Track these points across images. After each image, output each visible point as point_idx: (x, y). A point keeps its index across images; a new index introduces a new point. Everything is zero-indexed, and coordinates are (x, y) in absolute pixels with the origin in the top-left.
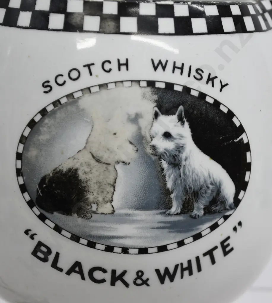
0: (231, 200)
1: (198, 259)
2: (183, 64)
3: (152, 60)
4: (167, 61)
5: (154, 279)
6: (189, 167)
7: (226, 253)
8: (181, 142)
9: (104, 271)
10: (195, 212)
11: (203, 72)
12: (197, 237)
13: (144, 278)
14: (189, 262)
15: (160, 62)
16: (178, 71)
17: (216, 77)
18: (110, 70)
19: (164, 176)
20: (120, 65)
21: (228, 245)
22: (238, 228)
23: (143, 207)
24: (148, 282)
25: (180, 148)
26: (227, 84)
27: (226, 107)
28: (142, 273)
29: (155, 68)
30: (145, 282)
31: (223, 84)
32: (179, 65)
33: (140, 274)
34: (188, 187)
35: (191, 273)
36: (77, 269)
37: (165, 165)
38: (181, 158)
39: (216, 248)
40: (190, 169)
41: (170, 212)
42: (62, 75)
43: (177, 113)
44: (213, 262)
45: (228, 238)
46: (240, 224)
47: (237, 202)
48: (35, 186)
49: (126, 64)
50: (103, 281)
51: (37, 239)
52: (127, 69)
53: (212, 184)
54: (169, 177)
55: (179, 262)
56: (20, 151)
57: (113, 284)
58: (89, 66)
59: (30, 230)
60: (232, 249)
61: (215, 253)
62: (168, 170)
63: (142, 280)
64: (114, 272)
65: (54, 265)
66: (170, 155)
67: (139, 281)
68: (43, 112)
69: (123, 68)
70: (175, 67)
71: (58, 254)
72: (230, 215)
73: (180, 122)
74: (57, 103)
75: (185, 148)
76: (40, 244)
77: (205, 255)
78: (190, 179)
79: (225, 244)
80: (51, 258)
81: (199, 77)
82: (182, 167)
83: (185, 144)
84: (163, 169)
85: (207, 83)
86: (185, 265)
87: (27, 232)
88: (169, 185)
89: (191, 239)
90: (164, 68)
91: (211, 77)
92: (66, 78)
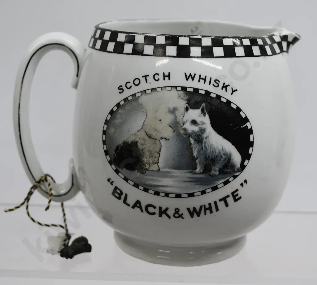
0: (238, 165)
1: (215, 203)
2: (206, 77)
3: (185, 74)
4: (195, 74)
5: (186, 214)
6: (209, 143)
7: (236, 200)
8: (204, 126)
9: (155, 207)
10: (213, 172)
11: (219, 82)
12: (215, 188)
13: (180, 213)
14: (210, 204)
15: (190, 75)
16: (202, 81)
17: (229, 85)
18: (159, 79)
19: (192, 149)
20: (164, 76)
21: (237, 195)
22: (244, 184)
23: (178, 167)
24: (183, 216)
25: (202, 131)
26: (237, 90)
27: (235, 105)
28: (179, 210)
29: (187, 79)
30: (181, 216)
31: (234, 90)
32: (203, 77)
33: (177, 211)
34: (207, 156)
35: (211, 212)
36: (138, 205)
37: (192, 141)
38: (203, 137)
39: (228, 196)
40: (209, 144)
41: (196, 171)
42: (130, 82)
43: (201, 108)
44: (227, 205)
45: (237, 190)
46: (246, 181)
47: (243, 167)
48: (113, 152)
49: (169, 76)
50: (154, 214)
51: (115, 184)
52: (169, 79)
53: (224, 154)
54: (195, 149)
55: (203, 204)
56: (105, 129)
57: (160, 216)
58: (145, 77)
59: (110, 179)
60: (240, 198)
61: (228, 199)
62: (194, 145)
63: (178, 214)
64: (160, 208)
65: (125, 202)
66: (196, 135)
67: (177, 215)
68: (118, 105)
69: (167, 78)
70: (200, 78)
71: (126, 195)
72: (238, 175)
73: (203, 114)
74: (126, 100)
75: (206, 131)
76: (116, 188)
77: (220, 200)
78: (209, 151)
79: (235, 194)
80: (123, 197)
81: (216, 85)
82: (204, 143)
83: (206, 128)
84: (191, 144)
85: (222, 89)
86: (207, 206)
87: (109, 180)
88: (195, 154)
89: (210, 190)
90: (193, 79)
91: (225, 85)
92: (132, 84)
